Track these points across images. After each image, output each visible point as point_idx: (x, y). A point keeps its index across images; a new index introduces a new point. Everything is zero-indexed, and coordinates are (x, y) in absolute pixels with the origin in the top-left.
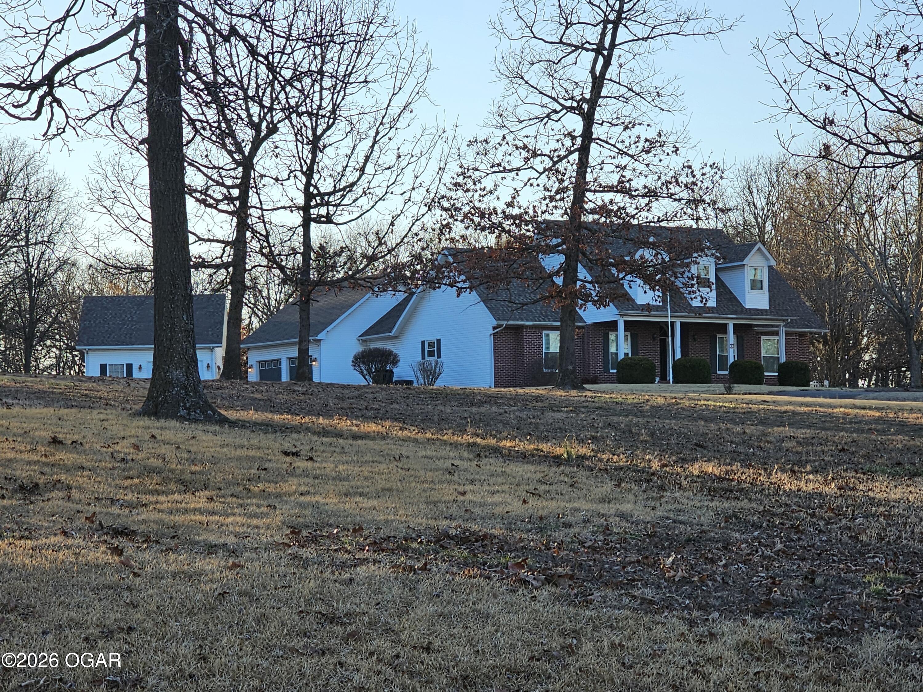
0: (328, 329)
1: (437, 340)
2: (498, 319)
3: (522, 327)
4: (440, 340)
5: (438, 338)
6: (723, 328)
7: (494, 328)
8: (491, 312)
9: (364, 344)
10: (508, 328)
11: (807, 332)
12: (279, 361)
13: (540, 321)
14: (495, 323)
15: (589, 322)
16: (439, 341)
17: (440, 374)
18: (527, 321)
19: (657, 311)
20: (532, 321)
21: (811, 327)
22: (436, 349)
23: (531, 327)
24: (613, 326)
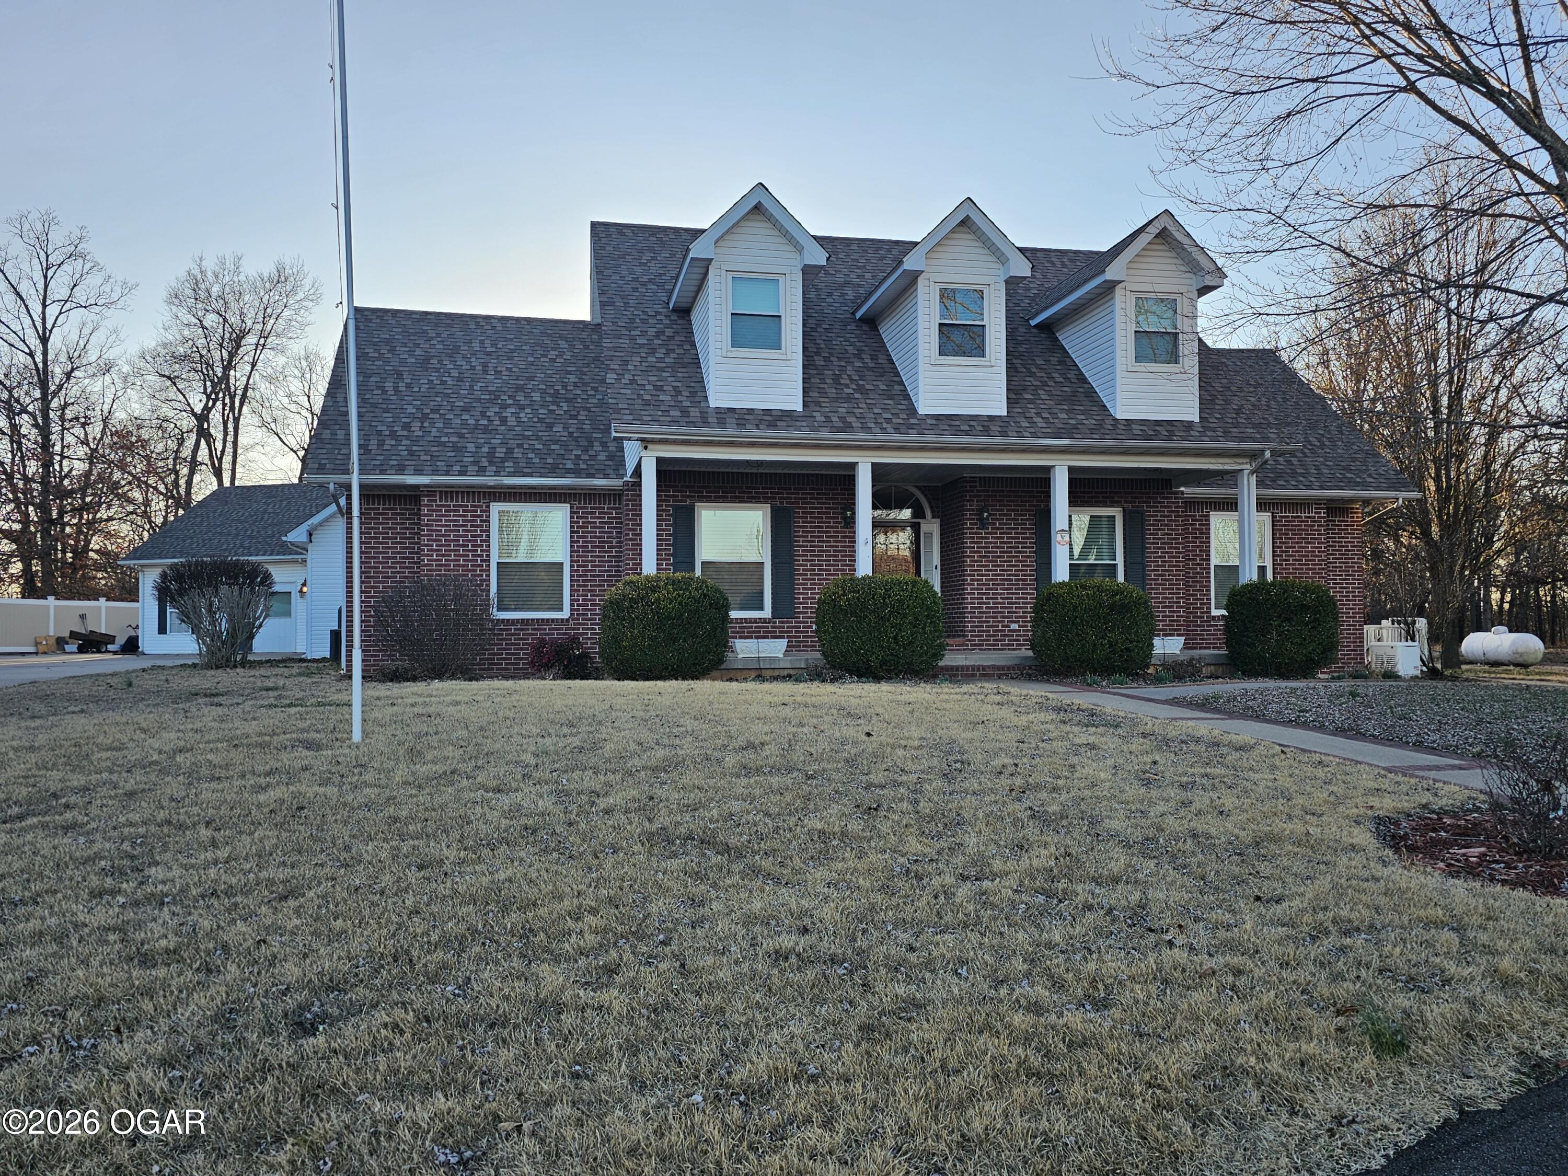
11: (1352, 500)
15: (628, 475)
21: (1365, 486)
23: (448, 492)
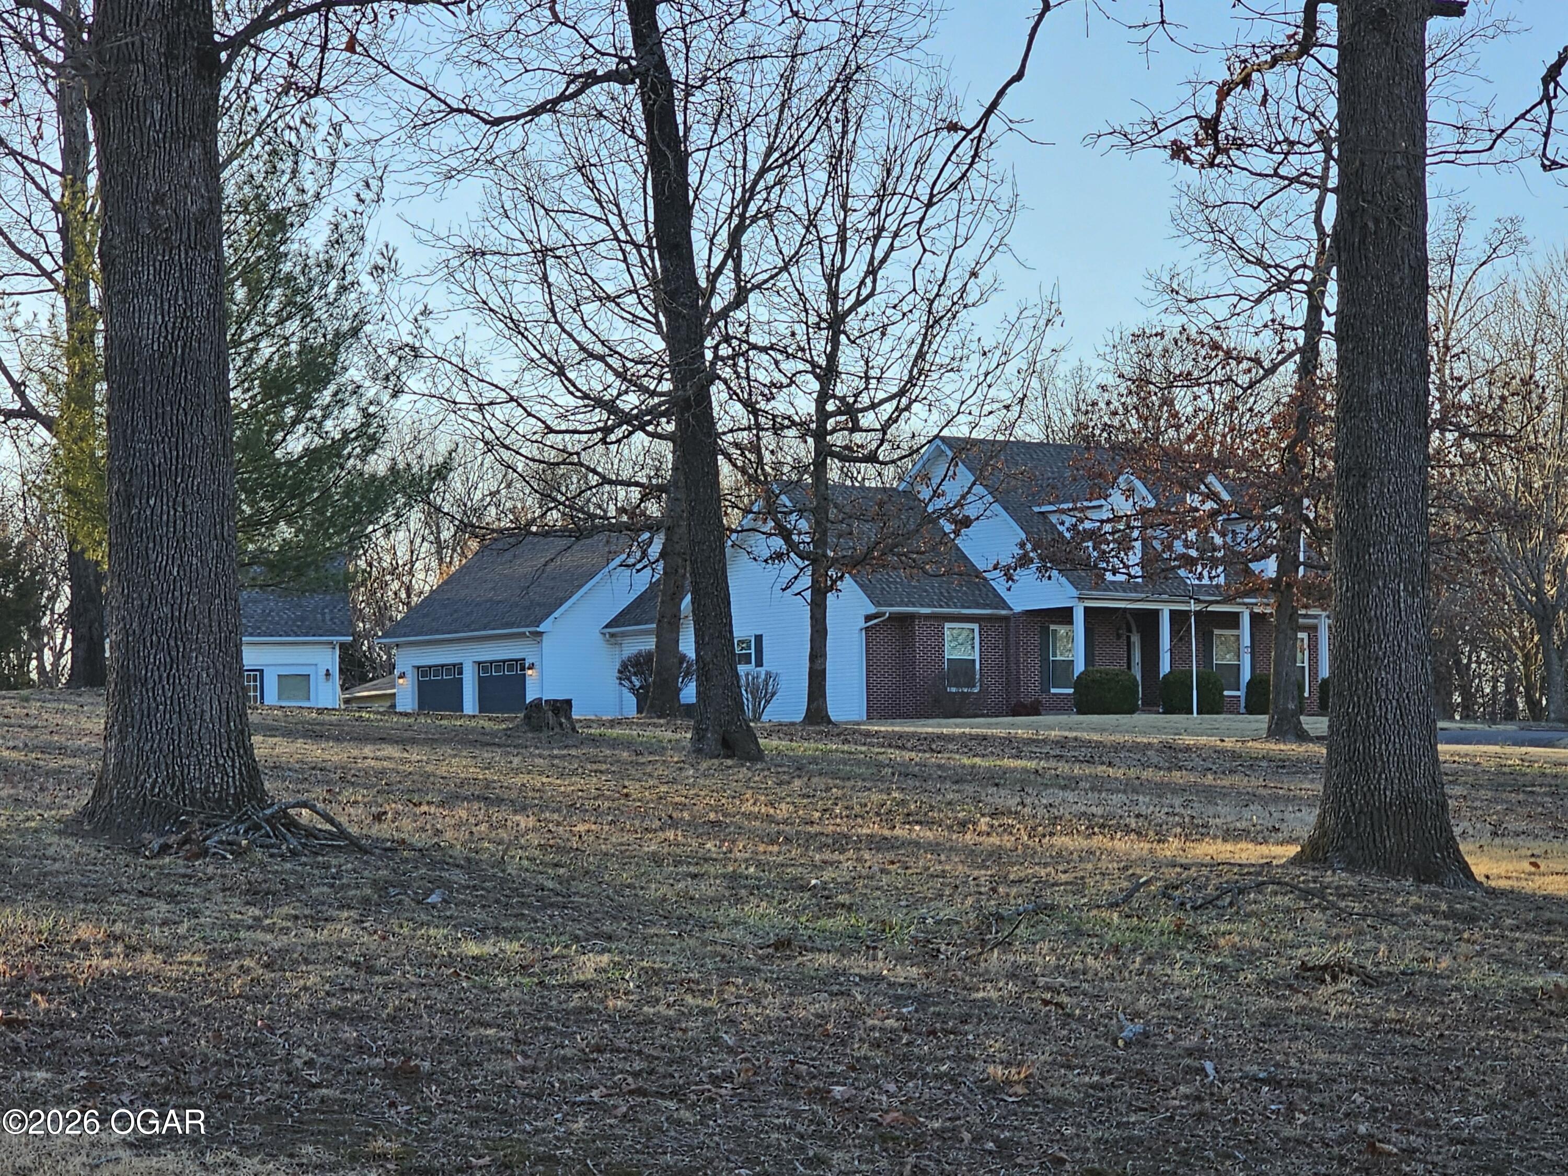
0: (556, 614)
1: (756, 636)
2: (877, 604)
3: (912, 617)
4: (761, 636)
5: (758, 633)
6: (1233, 620)
7: (868, 618)
8: (865, 591)
9: (613, 640)
10: (893, 618)
12: (458, 668)
13: (941, 607)
14: (873, 610)
15: (1018, 609)
16: (759, 638)
17: (773, 694)
18: (922, 606)
19: (1136, 592)
20: (929, 606)
22: (753, 651)
23: (927, 617)
24: (1065, 615)
